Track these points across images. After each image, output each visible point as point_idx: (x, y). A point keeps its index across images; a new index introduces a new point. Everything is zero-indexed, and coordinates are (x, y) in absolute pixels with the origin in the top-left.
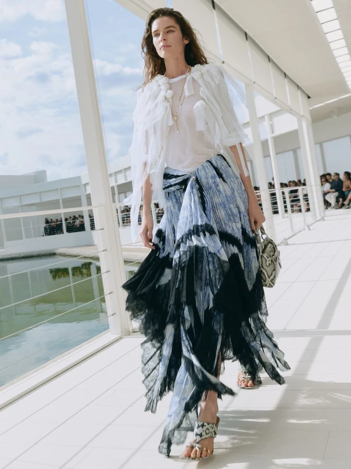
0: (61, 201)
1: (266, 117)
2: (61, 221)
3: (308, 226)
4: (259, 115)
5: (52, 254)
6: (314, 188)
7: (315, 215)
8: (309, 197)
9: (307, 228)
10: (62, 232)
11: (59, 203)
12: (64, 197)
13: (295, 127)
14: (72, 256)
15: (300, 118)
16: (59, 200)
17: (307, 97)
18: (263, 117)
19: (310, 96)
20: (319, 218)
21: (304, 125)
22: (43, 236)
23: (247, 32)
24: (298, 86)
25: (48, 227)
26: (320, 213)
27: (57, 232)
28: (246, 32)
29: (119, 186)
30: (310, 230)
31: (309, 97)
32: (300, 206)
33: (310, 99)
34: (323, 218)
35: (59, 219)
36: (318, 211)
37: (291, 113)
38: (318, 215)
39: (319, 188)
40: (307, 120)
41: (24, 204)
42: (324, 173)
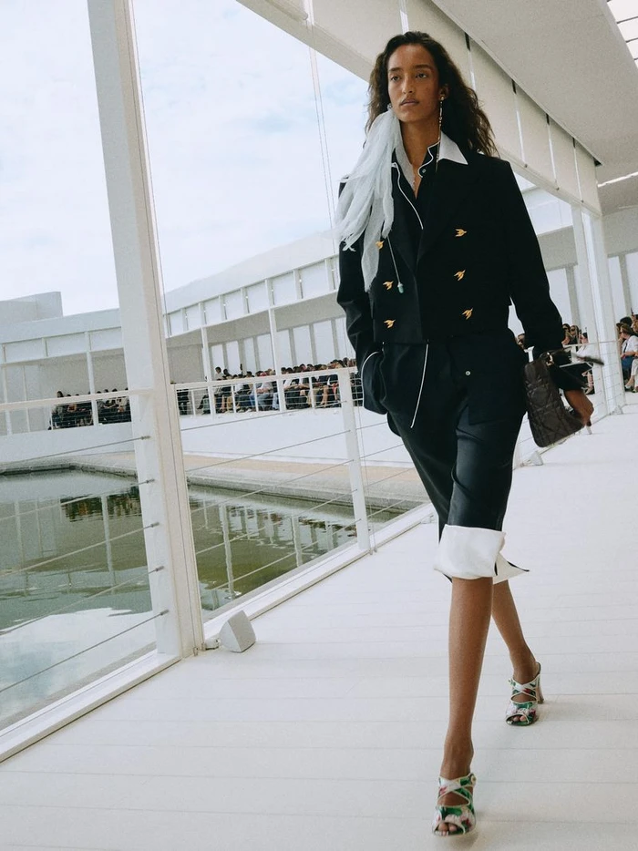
0: (89, 358)
5: (69, 468)
7: (605, 403)
10: (89, 422)
11: (86, 361)
12: (95, 350)
13: (568, 222)
14: (109, 473)
15: (578, 205)
16: (85, 354)
17: (592, 163)
19: (600, 160)
20: (612, 409)
21: (586, 218)
22: (50, 429)
24: (574, 140)
25: (60, 412)
26: (615, 398)
27: (79, 422)
29: (211, 330)
31: (597, 163)
33: (599, 167)
34: (620, 408)
36: (610, 394)
37: (560, 196)
38: (611, 402)
39: (615, 347)
40: (591, 209)
41: (9, 361)
42: (625, 316)
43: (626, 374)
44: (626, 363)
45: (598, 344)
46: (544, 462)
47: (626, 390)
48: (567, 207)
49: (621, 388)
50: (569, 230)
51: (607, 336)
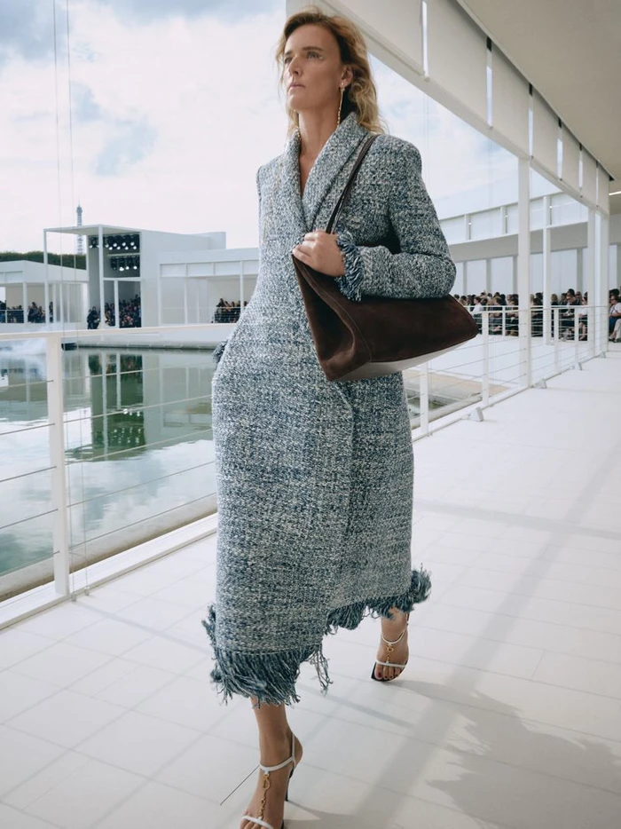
0: (241, 277)
1: (545, 198)
2: (239, 305)
3: (580, 364)
4: (534, 195)
6: (598, 310)
7: (593, 349)
8: (589, 321)
9: (577, 366)
10: (238, 320)
11: (239, 280)
12: (246, 273)
13: (585, 219)
15: (593, 208)
16: (239, 276)
17: (608, 179)
18: (541, 198)
19: (613, 177)
20: (598, 352)
21: (598, 218)
22: (212, 323)
23: (534, 85)
24: (597, 162)
25: (220, 312)
26: (601, 346)
27: (231, 320)
28: (532, 83)
30: (581, 369)
31: (611, 179)
32: (573, 332)
33: (612, 182)
34: (604, 353)
35: (236, 302)
36: (598, 343)
37: (581, 202)
38: (598, 348)
39: (605, 311)
40: (602, 212)
41: (190, 275)
42: (615, 287)
43: (611, 329)
44: (612, 321)
45: (594, 308)
46: (548, 386)
47: (610, 340)
48: (585, 209)
49: (606, 339)
50: (585, 224)
51: (601, 303)
